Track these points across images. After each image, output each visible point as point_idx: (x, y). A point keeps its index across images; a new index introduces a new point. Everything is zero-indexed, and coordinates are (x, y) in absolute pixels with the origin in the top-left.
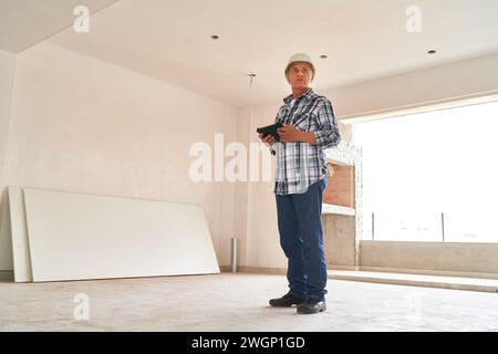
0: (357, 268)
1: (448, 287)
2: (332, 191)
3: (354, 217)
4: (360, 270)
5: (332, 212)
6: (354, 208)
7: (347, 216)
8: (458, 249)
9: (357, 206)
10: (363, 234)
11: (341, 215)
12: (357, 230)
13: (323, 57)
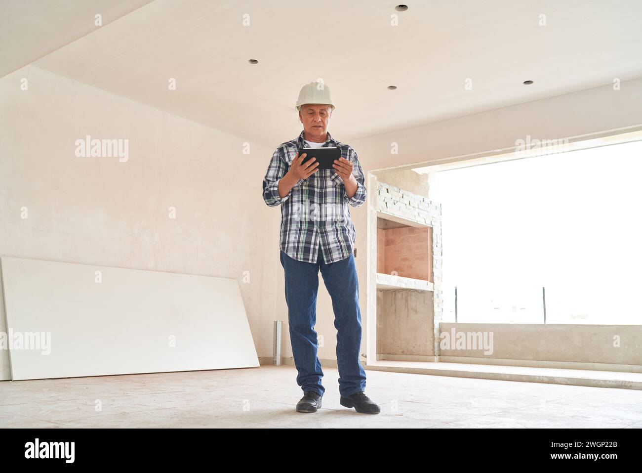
0: (436, 358)
1: (551, 381)
2: (405, 259)
3: (432, 292)
4: (440, 361)
5: (404, 286)
6: (432, 281)
7: (423, 292)
8: (565, 332)
9: (435, 278)
10: (444, 315)
11: (415, 290)
12: (436, 309)
13: (392, 87)
